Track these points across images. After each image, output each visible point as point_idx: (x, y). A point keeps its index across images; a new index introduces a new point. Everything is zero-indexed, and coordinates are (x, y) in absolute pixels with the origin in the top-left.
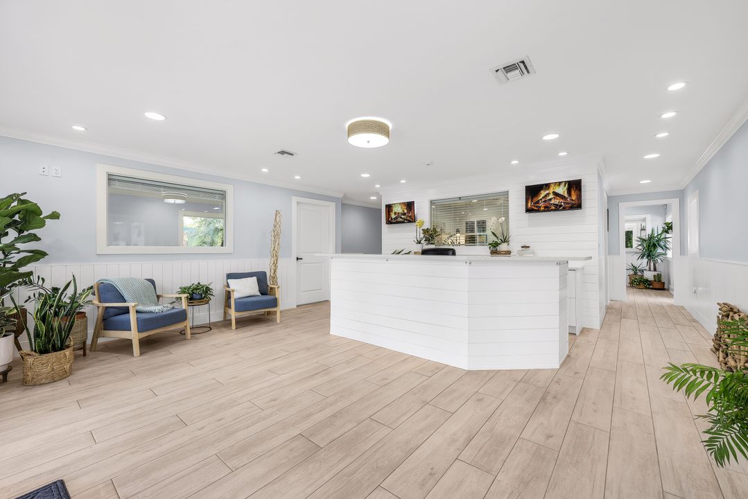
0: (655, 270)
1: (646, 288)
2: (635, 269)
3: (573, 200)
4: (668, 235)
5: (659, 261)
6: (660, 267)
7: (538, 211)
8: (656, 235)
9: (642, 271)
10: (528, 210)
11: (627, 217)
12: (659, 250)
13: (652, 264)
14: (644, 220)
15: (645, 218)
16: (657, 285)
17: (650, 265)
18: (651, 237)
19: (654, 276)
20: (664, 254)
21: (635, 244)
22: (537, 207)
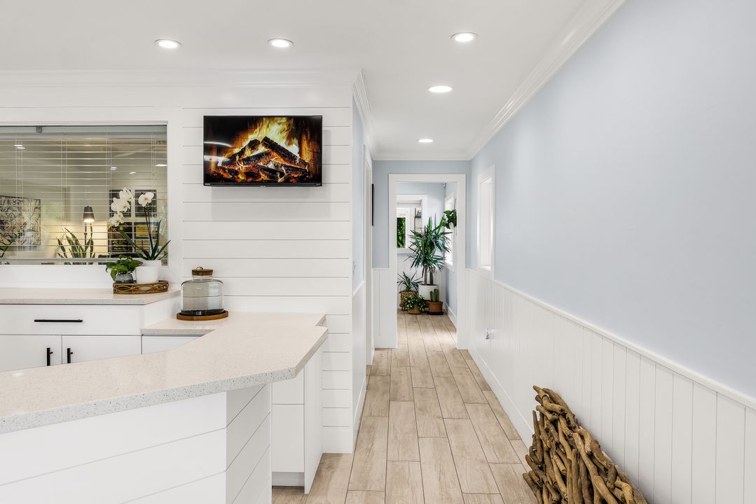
0: (432, 284)
1: (421, 313)
2: (407, 281)
3: (305, 164)
4: (447, 230)
5: (437, 268)
6: (438, 279)
7: (232, 182)
8: (433, 228)
9: (416, 285)
10: (212, 178)
11: (400, 198)
12: (437, 253)
13: (428, 274)
14: (420, 203)
15: (421, 201)
16: (433, 308)
17: (426, 276)
18: (428, 232)
19: (431, 292)
20: (442, 259)
21: (408, 241)
22: (231, 172)
